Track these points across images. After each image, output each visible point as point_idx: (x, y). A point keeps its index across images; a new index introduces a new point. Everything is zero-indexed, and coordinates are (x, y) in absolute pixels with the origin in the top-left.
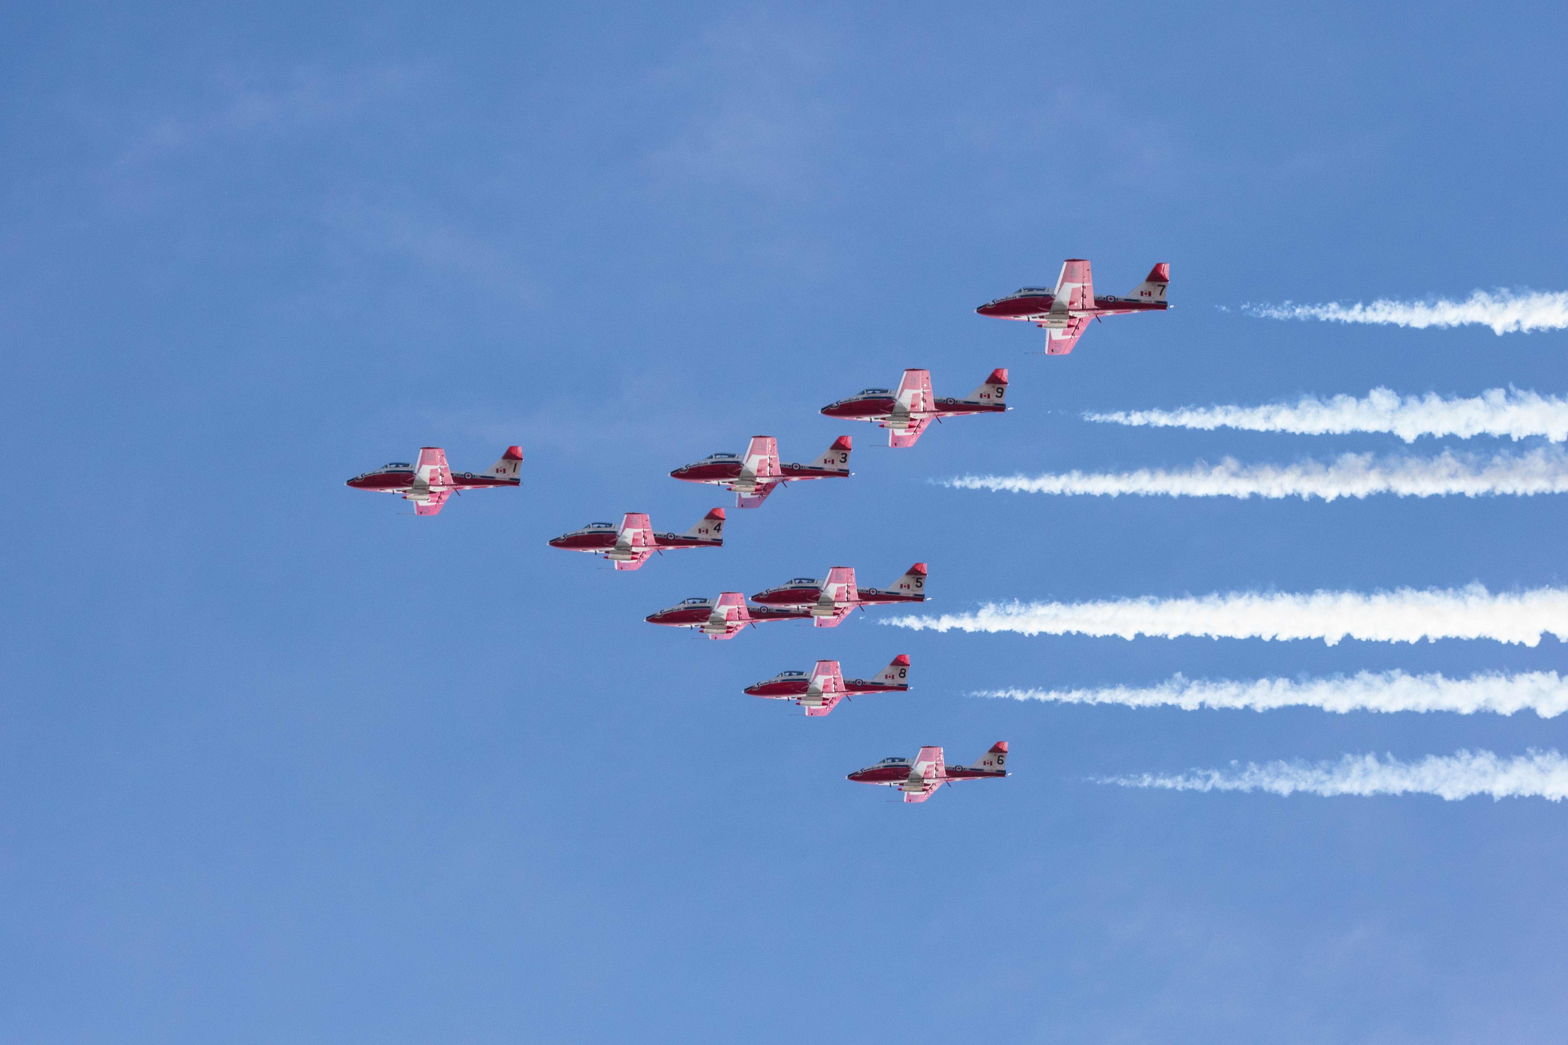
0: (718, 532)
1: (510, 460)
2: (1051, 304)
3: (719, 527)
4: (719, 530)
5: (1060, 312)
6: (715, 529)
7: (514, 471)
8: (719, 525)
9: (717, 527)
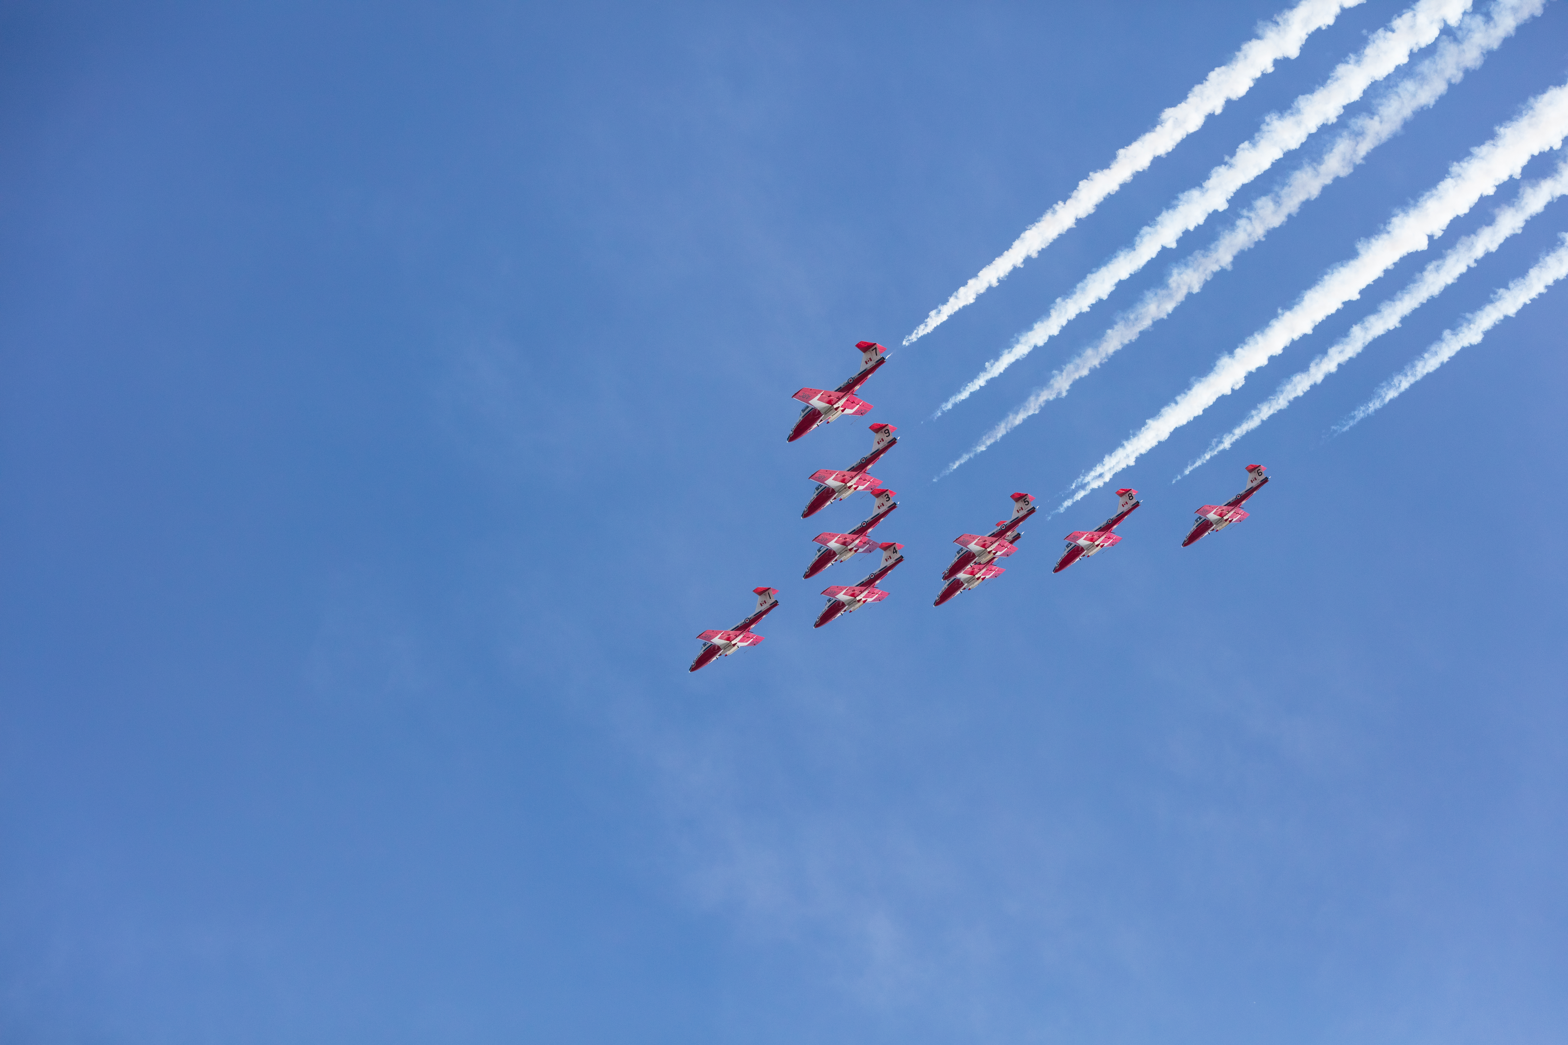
2: (819, 411)
5: (829, 410)
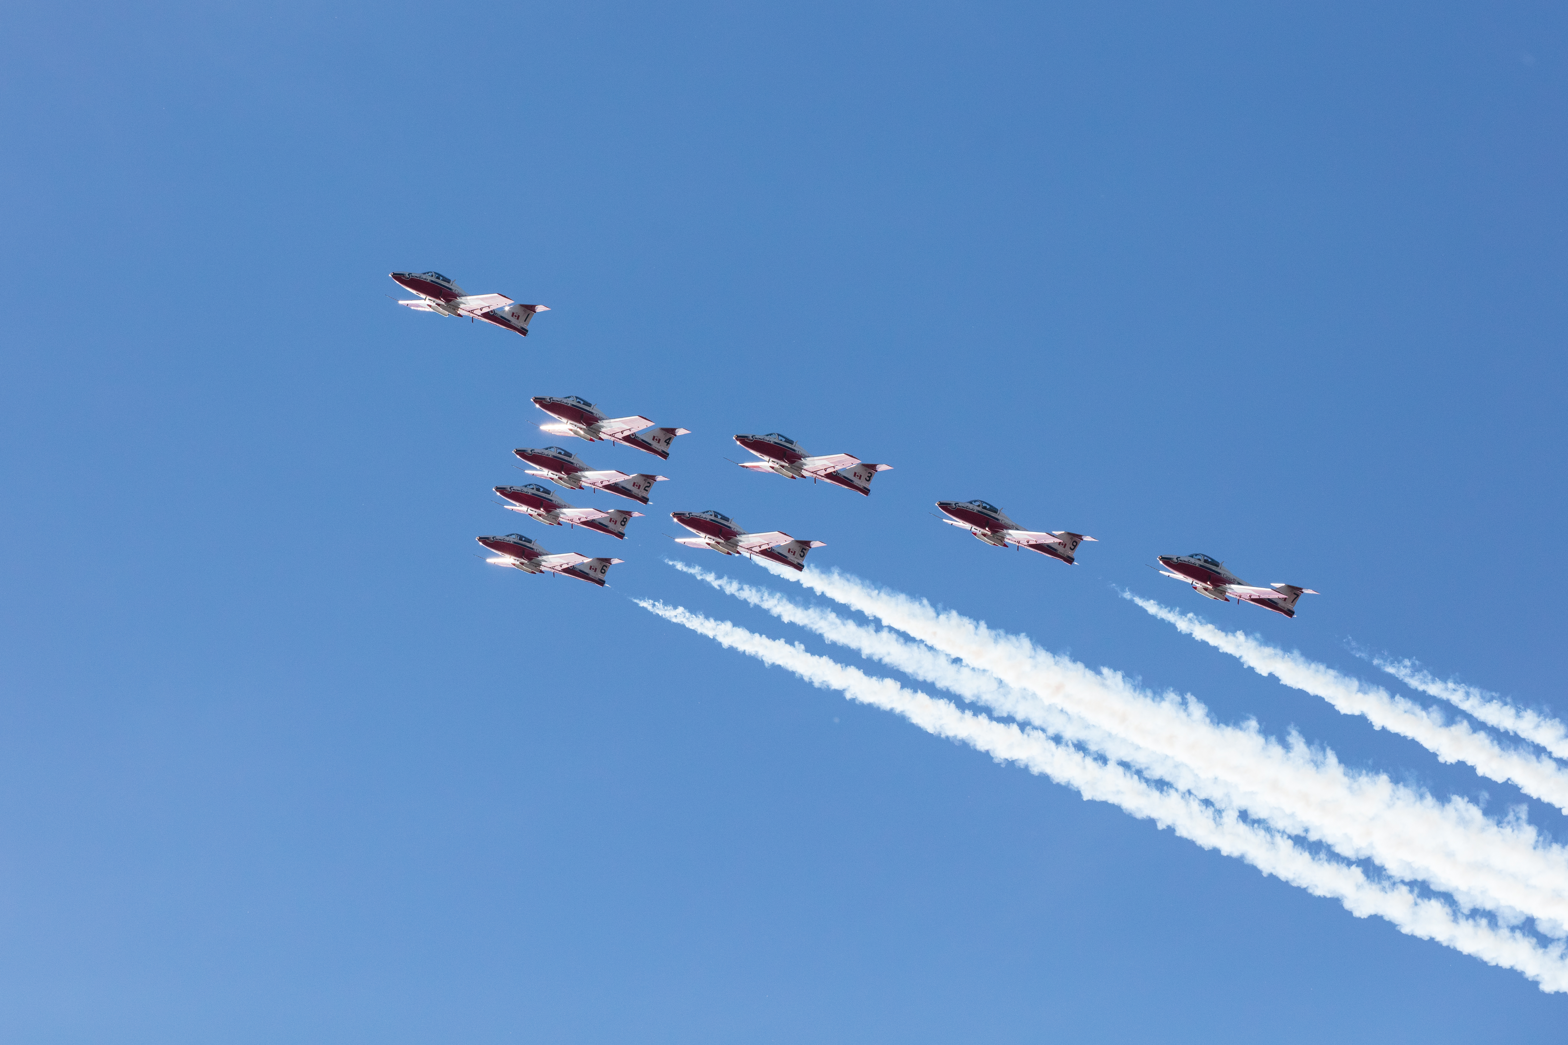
0: (667, 445)
1: (526, 309)
3: (669, 441)
4: (668, 443)
6: (665, 441)
7: (525, 321)
8: (670, 439)
9: (667, 440)
